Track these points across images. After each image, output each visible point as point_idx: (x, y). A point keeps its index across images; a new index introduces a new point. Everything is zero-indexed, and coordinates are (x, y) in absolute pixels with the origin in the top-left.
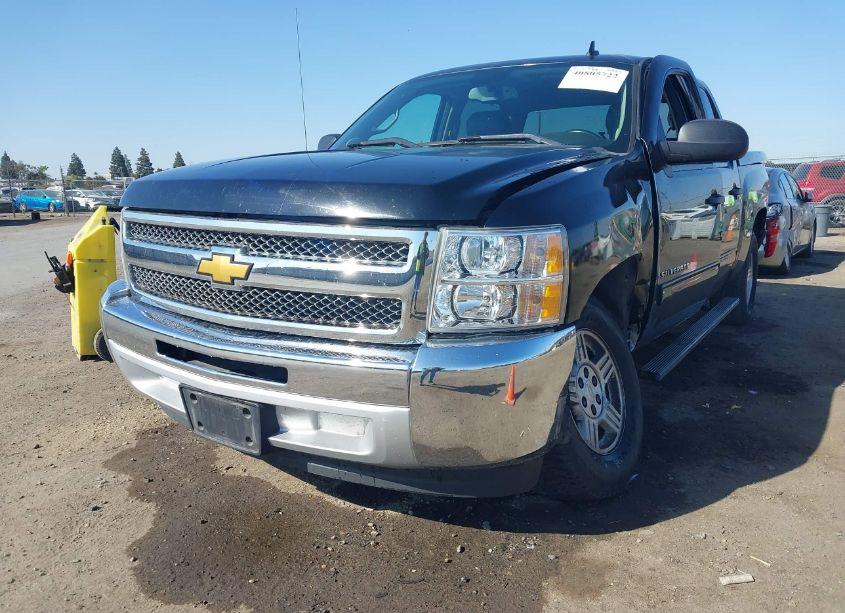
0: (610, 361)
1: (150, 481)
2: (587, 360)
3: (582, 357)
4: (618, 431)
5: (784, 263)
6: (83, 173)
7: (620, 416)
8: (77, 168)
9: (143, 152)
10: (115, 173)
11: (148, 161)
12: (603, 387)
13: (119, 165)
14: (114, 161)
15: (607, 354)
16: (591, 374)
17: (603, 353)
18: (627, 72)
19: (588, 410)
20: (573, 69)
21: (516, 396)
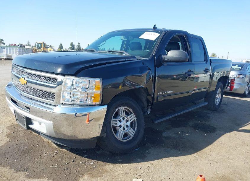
0: (134, 116)
1: (13, 133)
2: (124, 115)
3: (122, 114)
4: (132, 136)
5: (245, 92)
6: (62, 48)
7: (134, 132)
8: (61, 47)
9: (79, 44)
10: (71, 49)
11: (80, 46)
12: (130, 123)
13: (72, 47)
14: (71, 46)
15: (133, 114)
16: (126, 119)
17: (132, 113)
18: (160, 34)
19: (122, 129)
20: (146, 33)
21: (89, 121)
